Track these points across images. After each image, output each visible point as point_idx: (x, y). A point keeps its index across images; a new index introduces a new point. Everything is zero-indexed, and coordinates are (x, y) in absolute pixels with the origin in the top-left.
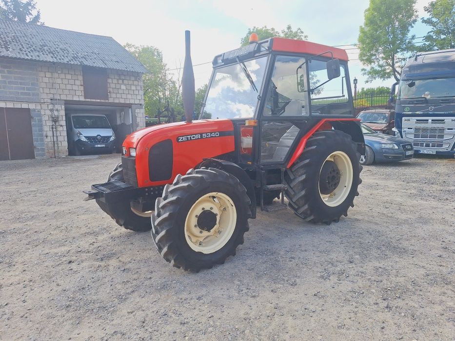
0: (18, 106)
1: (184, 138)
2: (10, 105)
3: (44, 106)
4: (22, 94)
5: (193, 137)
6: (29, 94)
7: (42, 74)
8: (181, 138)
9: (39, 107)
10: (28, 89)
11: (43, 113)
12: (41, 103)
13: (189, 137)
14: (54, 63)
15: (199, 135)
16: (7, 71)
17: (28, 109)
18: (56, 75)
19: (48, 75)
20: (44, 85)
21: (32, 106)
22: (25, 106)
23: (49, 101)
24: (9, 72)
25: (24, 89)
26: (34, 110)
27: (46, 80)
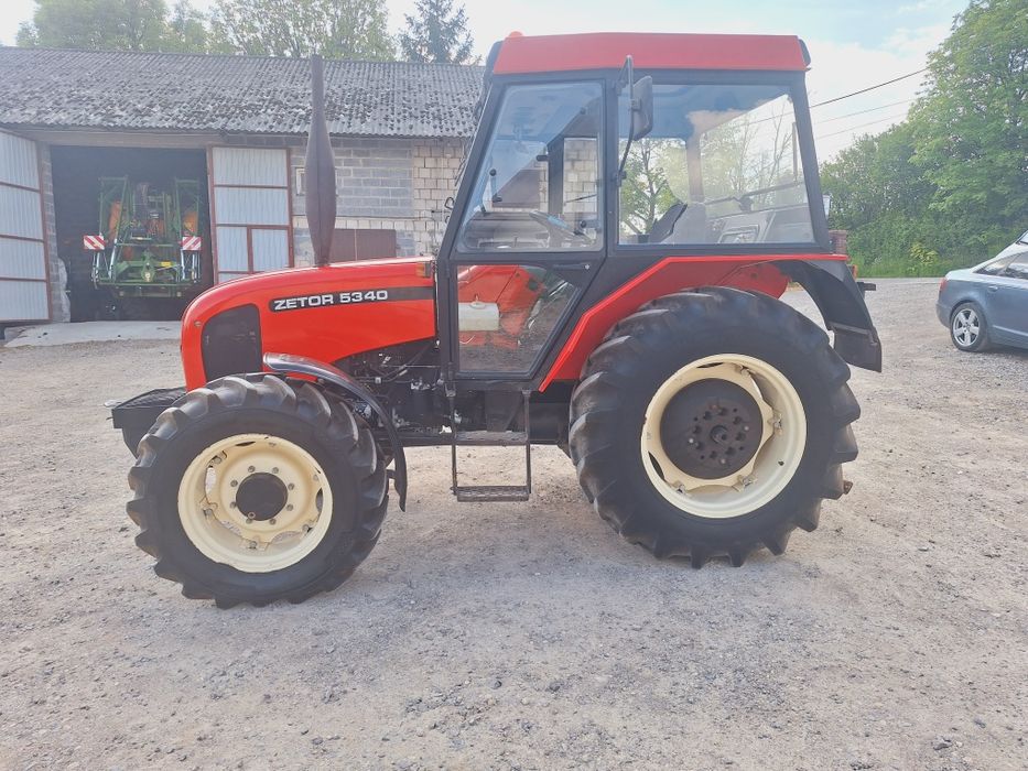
0: (377, 225)
1: (290, 304)
2: (364, 225)
3: (420, 225)
4: (385, 202)
5: (315, 301)
6: (396, 203)
7: (419, 163)
8: (282, 302)
9: (410, 228)
10: (395, 193)
11: (416, 238)
12: (415, 219)
13: (302, 300)
14: (441, 139)
15: (331, 296)
16: (364, 161)
17: (393, 232)
18: (443, 162)
19: (430, 162)
20: (420, 183)
21: (399, 226)
22: (387, 225)
23: (429, 214)
24: (367, 163)
25: (387, 193)
26: (402, 233)
27: (425, 173)
